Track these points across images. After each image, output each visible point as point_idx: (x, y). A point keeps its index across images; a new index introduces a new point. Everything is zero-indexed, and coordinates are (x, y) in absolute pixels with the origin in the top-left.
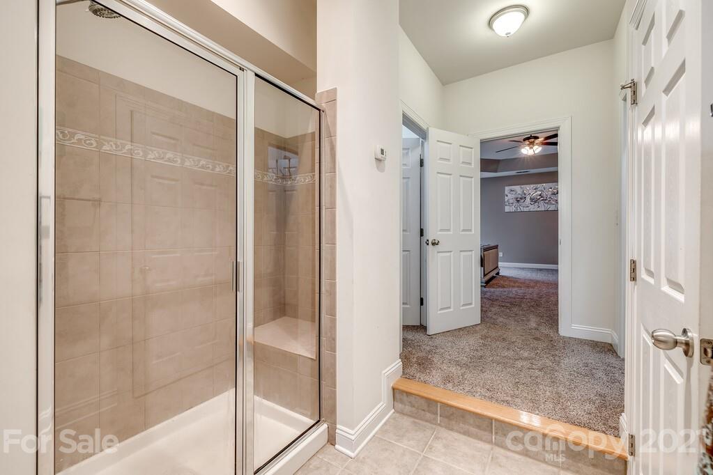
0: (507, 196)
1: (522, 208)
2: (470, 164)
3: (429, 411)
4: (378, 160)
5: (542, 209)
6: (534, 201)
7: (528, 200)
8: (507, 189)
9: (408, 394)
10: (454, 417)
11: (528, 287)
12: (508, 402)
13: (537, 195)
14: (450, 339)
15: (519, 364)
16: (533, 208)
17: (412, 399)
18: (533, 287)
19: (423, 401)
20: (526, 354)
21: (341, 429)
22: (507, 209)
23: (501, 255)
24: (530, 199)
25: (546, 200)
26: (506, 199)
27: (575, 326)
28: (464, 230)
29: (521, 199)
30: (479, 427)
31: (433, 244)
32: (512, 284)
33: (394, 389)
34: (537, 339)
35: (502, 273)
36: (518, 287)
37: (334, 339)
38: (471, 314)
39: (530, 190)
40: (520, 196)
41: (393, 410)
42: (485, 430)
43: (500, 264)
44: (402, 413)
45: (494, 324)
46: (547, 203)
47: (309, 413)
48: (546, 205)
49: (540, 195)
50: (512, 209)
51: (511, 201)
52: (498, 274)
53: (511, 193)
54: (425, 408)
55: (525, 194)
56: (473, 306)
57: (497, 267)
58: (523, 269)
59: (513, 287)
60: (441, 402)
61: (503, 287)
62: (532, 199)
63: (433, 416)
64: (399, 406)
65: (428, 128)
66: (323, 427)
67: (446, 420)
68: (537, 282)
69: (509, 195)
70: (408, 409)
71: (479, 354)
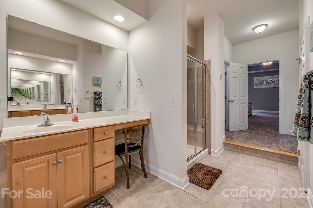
0: (255, 81)
1: (262, 87)
2: (244, 73)
3: (236, 149)
4: (220, 77)
5: (272, 86)
6: (268, 83)
7: (265, 83)
8: (255, 78)
9: (229, 144)
10: (244, 150)
11: (266, 119)
12: (261, 146)
13: (270, 81)
14: (238, 133)
15: (265, 139)
16: (267, 86)
17: (230, 146)
18: (268, 119)
19: (234, 146)
20: (266, 138)
21: (212, 150)
22: (255, 87)
23: (252, 107)
24: (267, 82)
25: (274, 83)
26: (255, 82)
27: (286, 130)
28: (242, 97)
29: (262, 82)
30: (253, 152)
31: (231, 101)
32: (258, 118)
33: (224, 143)
34: (270, 134)
35: (253, 114)
36: (261, 119)
37: (210, 126)
38: (245, 125)
39: (266, 79)
40: (261, 81)
41: (224, 149)
42: (255, 153)
43: (252, 111)
44: (227, 150)
45: (253, 130)
46: (275, 84)
47: (201, 147)
48: (274, 85)
49: (271, 81)
50: (258, 87)
51: (257, 83)
52: (251, 114)
53: (257, 80)
54: (235, 148)
55: (264, 80)
56: (245, 123)
57: (251, 111)
58: (263, 113)
59: (259, 119)
60: (240, 146)
61: (255, 119)
62: (267, 83)
63: (237, 150)
64: (226, 148)
65: (229, 63)
66: (207, 150)
67: (242, 151)
68: (270, 118)
69: (256, 81)
70: (229, 149)
71: (250, 137)
